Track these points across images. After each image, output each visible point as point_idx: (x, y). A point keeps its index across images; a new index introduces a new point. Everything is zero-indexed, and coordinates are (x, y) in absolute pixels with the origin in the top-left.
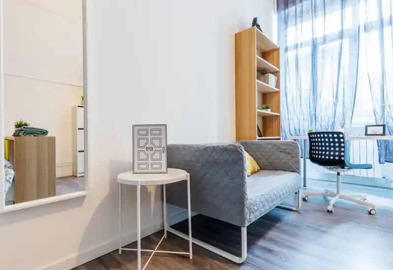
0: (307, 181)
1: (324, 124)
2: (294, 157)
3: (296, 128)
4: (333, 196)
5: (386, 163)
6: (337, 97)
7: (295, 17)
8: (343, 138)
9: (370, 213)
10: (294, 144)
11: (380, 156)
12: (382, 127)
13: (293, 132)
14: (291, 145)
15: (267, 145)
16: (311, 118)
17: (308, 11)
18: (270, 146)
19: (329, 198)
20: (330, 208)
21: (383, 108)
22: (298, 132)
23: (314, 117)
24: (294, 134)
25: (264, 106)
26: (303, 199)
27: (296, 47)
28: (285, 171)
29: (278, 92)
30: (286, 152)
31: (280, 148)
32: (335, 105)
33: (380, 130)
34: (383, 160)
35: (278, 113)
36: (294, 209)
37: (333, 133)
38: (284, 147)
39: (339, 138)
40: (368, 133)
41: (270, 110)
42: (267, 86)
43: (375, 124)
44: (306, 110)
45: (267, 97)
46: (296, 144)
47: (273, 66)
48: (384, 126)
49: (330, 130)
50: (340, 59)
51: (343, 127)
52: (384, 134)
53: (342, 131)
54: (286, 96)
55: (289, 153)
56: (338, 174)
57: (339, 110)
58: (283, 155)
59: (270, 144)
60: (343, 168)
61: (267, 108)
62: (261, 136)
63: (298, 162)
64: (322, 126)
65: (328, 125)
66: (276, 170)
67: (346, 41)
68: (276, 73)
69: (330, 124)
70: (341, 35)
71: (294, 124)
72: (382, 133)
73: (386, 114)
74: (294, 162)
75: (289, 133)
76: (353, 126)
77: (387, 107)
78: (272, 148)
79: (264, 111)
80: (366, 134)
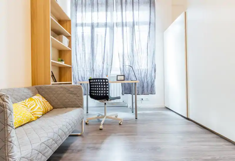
0: (89, 109)
1: (98, 74)
2: (79, 97)
3: (82, 76)
4: (103, 117)
5: (125, 94)
6: (104, 59)
7: (81, 6)
8: (108, 82)
9: (120, 124)
10: (79, 87)
11: (122, 91)
12: (123, 76)
13: (80, 79)
14: (77, 88)
15: (59, 89)
16: (91, 70)
17: (89, 5)
18: (62, 89)
19: (101, 119)
20: (101, 127)
21: (124, 66)
22: (83, 79)
23: (92, 69)
24: (81, 80)
25: (60, 59)
26: (86, 123)
27: (82, 25)
28: (73, 107)
29: (70, 51)
30: (73, 93)
31: (69, 90)
32: (103, 63)
33: (122, 78)
34: (123, 93)
35: (70, 65)
36: (79, 134)
37: (102, 79)
38: (72, 90)
39: (106, 82)
40: (118, 79)
41: (64, 62)
42: (62, 44)
43: (120, 75)
44: (88, 65)
45: (62, 53)
46: (81, 87)
47: (67, 32)
48: (124, 76)
49: (101, 78)
50: (105, 38)
51: (107, 76)
52: (124, 80)
53: (107, 78)
54: (76, 55)
55: (75, 94)
56: (105, 104)
57: (105, 67)
58: (71, 96)
59: (62, 87)
60: (108, 100)
61: (62, 61)
62: (56, 81)
63: (82, 100)
64: (97, 75)
65: (100, 75)
66: (66, 107)
67: (108, 29)
68: (69, 37)
69: (101, 74)
70: (106, 25)
71: (81, 74)
72: (123, 79)
73: (124, 70)
74: (79, 100)
75: (78, 79)
76: (111, 76)
77: (125, 66)
78: (63, 91)
79: (60, 63)
80: (117, 80)
